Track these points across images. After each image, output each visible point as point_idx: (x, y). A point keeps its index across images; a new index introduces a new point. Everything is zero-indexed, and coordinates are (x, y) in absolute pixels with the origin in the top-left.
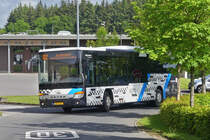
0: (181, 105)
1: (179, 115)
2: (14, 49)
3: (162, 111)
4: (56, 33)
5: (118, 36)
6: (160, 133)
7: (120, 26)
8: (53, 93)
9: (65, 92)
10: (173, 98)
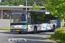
0: (62, 31)
1: (61, 34)
2: (4, 11)
3: (55, 33)
4: (18, 6)
5: (40, 7)
6: (55, 40)
7: (40, 3)
8: (16, 26)
9: (20, 27)
10: (59, 28)
